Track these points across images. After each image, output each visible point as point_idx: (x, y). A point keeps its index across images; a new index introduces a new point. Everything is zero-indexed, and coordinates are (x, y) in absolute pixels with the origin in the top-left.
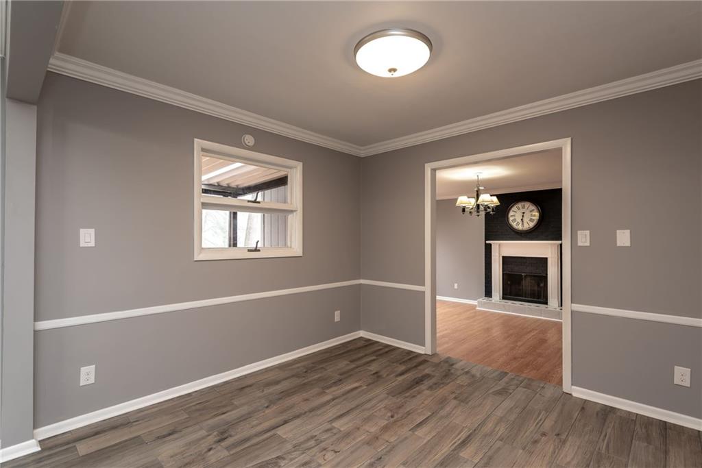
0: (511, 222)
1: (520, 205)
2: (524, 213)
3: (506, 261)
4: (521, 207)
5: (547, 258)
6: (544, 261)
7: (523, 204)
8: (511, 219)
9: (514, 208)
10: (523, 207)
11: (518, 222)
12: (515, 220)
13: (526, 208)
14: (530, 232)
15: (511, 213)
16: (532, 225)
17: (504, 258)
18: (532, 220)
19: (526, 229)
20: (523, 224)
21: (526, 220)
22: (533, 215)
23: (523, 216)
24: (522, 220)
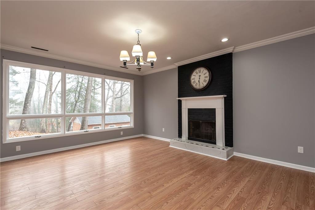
0: (192, 83)
1: (197, 70)
2: (200, 76)
3: (191, 111)
4: (198, 72)
5: (215, 109)
7: (199, 69)
8: (192, 81)
9: (194, 73)
10: (200, 72)
11: (197, 83)
12: (194, 82)
13: (201, 72)
14: (204, 90)
15: (192, 77)
16: (205, 84)
17: (189, 110)
18: (205, 81)
19: (201, 88)
20: (199, 84)
21: (201, 81)
22: (206, 77)
23: (199, 78)
24: (199, 81)
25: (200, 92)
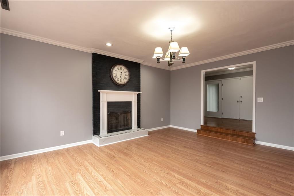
1: (119, 67)
2: (121, 73)
5: (131, 102)
6: (129, 104)
7: (121, 66)
9: (116, 69)
10: (121, 69)
11: (118, 78)
12: (116, 76)
13: (123, 70)
15: (114, 72)
17: (109, 103)
18: (125, 78)
19: (122, 84)
20: (121, 80)
21: (123, 77)
22: (126, 75)
23: (121, 75)
24: (120, 77)
25: (120, 87)
